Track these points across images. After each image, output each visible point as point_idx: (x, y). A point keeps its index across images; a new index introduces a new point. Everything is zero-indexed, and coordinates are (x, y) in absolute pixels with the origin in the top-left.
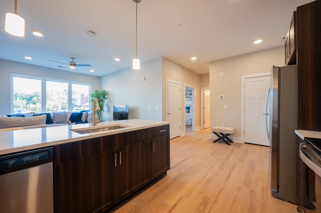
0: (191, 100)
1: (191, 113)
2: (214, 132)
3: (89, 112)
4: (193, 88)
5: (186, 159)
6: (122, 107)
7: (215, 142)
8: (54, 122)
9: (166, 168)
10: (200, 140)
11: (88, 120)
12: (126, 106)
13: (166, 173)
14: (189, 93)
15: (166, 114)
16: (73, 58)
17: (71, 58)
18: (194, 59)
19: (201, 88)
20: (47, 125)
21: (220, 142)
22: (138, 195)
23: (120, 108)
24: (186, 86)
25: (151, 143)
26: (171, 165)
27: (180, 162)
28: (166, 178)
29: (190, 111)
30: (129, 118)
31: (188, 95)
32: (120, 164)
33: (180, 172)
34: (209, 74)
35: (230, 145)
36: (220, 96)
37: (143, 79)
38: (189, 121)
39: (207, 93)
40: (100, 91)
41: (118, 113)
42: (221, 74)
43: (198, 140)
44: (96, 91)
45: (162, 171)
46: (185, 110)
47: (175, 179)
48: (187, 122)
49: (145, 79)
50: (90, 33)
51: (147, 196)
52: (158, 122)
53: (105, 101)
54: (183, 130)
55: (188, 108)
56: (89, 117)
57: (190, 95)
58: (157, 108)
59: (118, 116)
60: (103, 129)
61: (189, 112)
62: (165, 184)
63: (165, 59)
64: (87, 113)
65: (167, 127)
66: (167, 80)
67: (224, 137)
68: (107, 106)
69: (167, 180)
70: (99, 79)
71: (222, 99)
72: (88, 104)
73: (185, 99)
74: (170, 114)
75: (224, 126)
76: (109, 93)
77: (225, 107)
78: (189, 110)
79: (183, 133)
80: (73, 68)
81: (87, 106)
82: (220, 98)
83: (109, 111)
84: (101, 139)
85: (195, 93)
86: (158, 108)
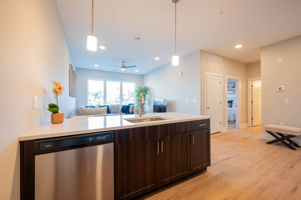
0: (234, 93)
1: (234, 107)
2: (267, 131)
3: (134, 105)
4: (238, 80)
5: (230, 159)
6: (160, 101)
7: (270, 143)
8: (111, 112)
9: (206, 164)
10: (247, 138)
11: (134, 112)
12: (164, 100)
13: (206, 169)
14: (232, 85)
15: (204, 108)
16: (124, 62)
17: (122, 62)
18: (239, 46)
19: (248, 79)
20: (107, 114)
21: (278, 145)
22: (178, 184)
23: (158, 101)
24: (228, 78)
25: (190, 136)
26: (212, 162)
27: (222, 160)
28: (205, 174)
29: (234, 105)
30: (167, 111)
31: (230, 88)
32: (162, 152)
33: (223, 171)
34: (260, 61)
35: (296, 150)
36: (278, 88)
37: (180, 74)
38: (232, 116)
39: (257, 84)
40: (143, 87)
41: (158, 106)
42: (280, 60)
43: (243, 139)
44: (140, 87)
45: (201, 166)
46: (227, 104)
47: (216, 178)
48: (229, 117)
49: (182, 74)
50: (136, 39)
51: (186, 188)
52: (196, 116)
53: (147, 95)
54: (224, 126)
55: (230, 102)
56: (135, 109)
57: (232, 87)
58: (194, 102)
59: (157, 109)
60: (146, 119)
61: (231, 107)
62: (206, 180)
63: (203, 52)
64: (133, 105)
65: (208, 121)
66: (206, 73)
67: (284, 139)
68: (148, 100)
69: (207, 176)
70: (142, 77)
71: (280, 91)
72: (133, 98)
73: (227, 92)
74: (209, 108)
75: (284, 125)
76: (150, 89)
77: (287, 101)
78: (231, 105)
79: (225, 129)
80: (123, 69)
81: (133, 100)
82: (278, 89)
83: (149, 104)
84: (147, 128)
85: (240, 86)
86: (196, 101)
